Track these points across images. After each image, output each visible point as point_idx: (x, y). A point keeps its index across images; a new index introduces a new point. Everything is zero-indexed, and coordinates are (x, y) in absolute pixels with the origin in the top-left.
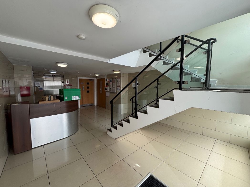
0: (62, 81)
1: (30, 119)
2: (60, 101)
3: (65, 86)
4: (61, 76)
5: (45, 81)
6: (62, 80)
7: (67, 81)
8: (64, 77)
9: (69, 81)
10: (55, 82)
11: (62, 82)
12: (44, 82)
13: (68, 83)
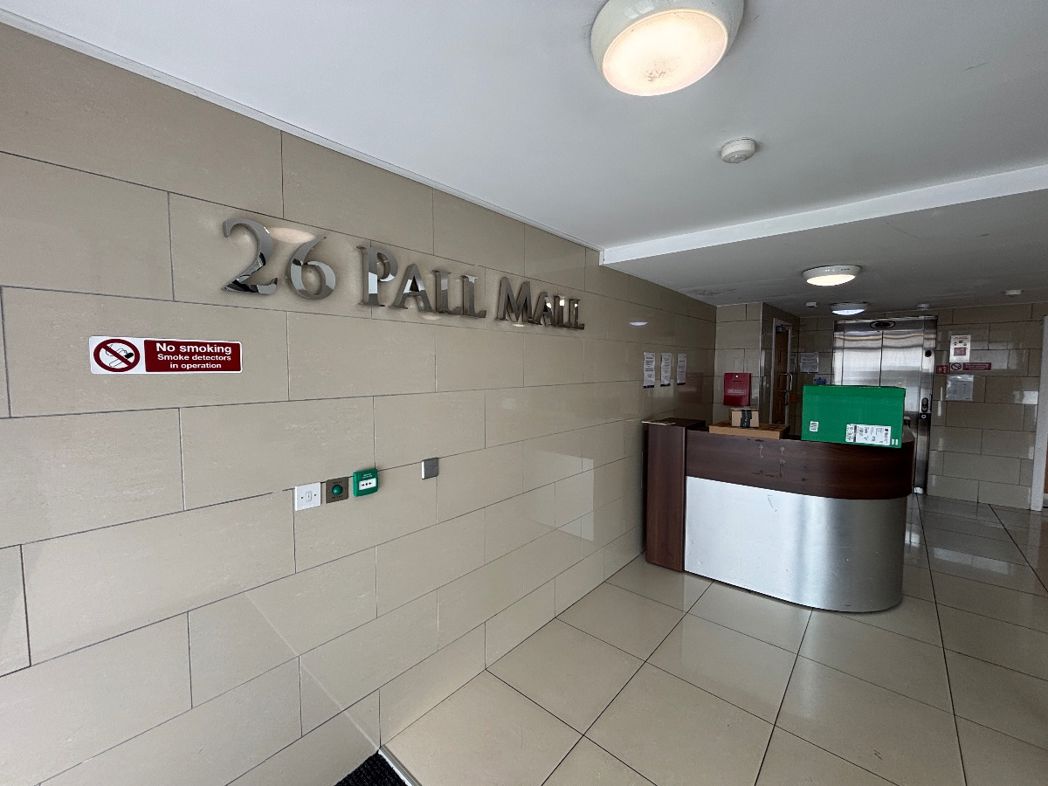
0: (931, 344)
1: (686, 475)
2: (781, 438)
3: (943, 370)
4: (925, 321)
5: (843, 349)
6: (928, 339)
7: (959, 345)
8: (939, 328)
9: (968, 346)
10: (888, 354)
11: (928, 354)
12: (838, 356)
13: (966, 358)
